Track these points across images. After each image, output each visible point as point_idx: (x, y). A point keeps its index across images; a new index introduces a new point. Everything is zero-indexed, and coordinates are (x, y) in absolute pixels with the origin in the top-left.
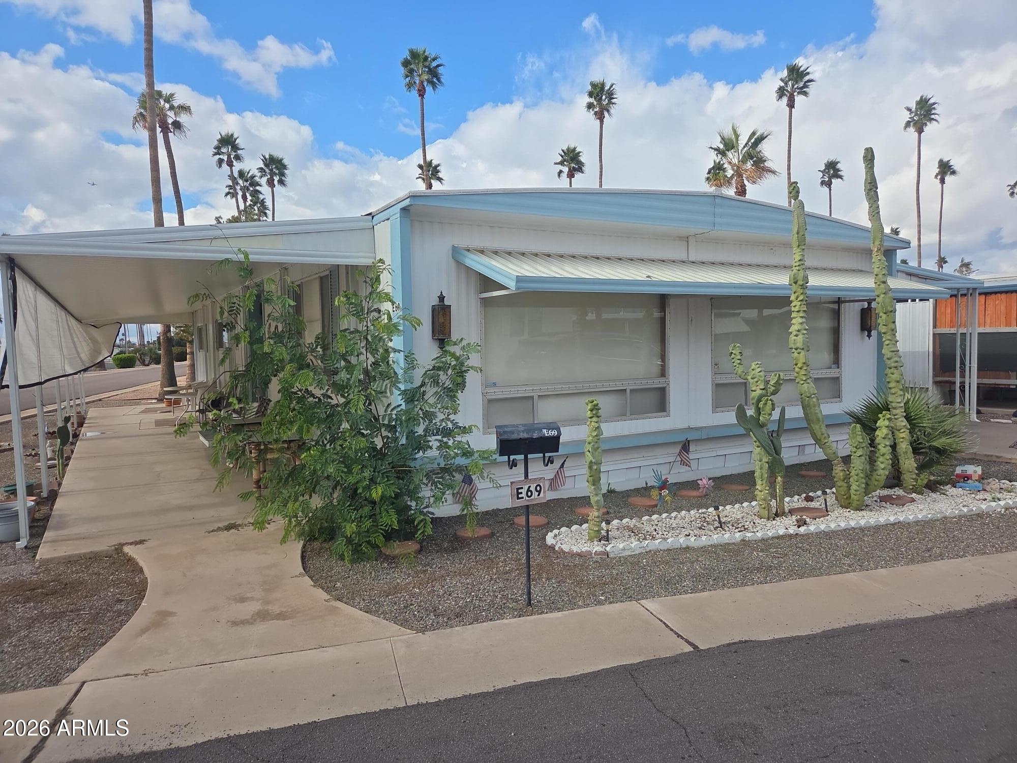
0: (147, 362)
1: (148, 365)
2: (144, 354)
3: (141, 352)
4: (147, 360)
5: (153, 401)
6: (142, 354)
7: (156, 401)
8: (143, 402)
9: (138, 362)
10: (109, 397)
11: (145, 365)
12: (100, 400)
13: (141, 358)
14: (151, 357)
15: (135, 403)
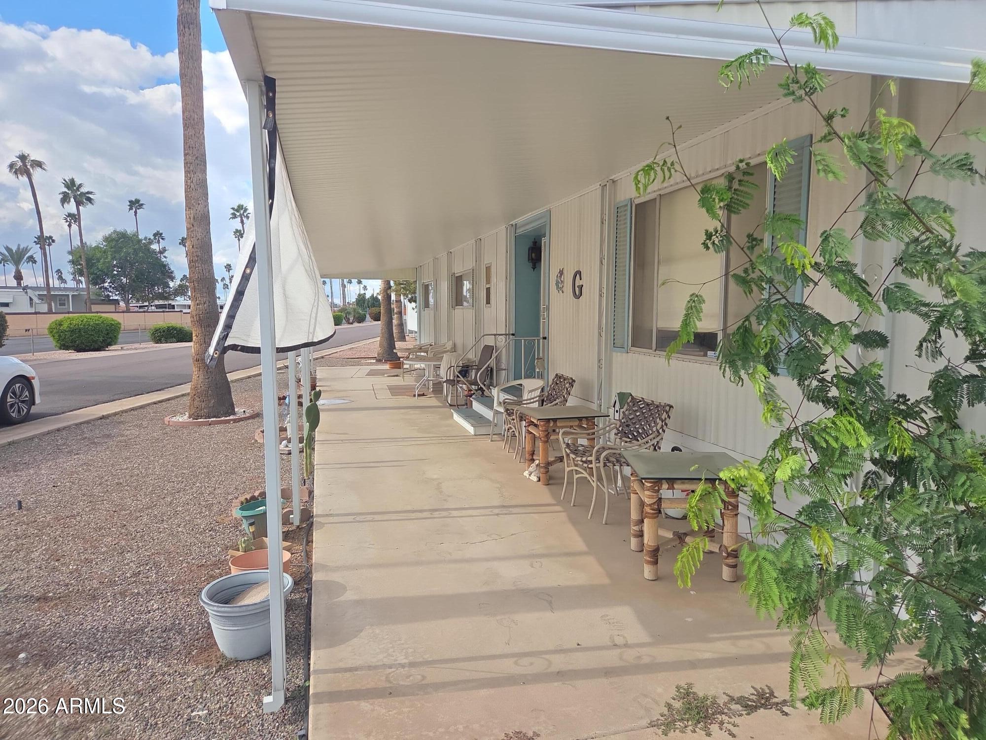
0: (351, 321)
1: (352, 324)
2: (349, 313)
3: (346, 312)
4: (351, 319)
5: (372, 361)
6: (348, 312)
7: (374, 361)
8: (363, 361)
9: (344, 321)
10: (330, 355)
11: (349, 323)
12: (322, 357)
13: (346, 316)
14: (354, 316)
15: (354, 362)
